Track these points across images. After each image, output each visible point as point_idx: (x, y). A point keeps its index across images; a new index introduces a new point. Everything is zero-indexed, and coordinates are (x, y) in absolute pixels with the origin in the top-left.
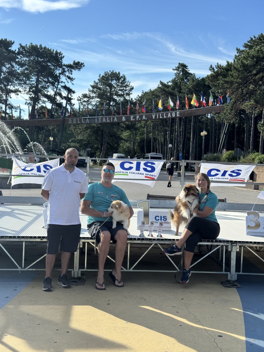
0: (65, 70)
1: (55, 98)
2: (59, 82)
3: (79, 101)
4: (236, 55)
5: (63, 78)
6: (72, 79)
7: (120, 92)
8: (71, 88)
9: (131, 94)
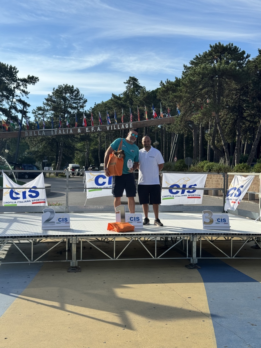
0: (20, 84)
1: (10, 112)
2: (13, 96)
3: (34, 114)
4: (183, 72)
5: (17, 92)
6: (27, 93)
7: (74, 105)
8: (26, 101)
9: (85, 106)
